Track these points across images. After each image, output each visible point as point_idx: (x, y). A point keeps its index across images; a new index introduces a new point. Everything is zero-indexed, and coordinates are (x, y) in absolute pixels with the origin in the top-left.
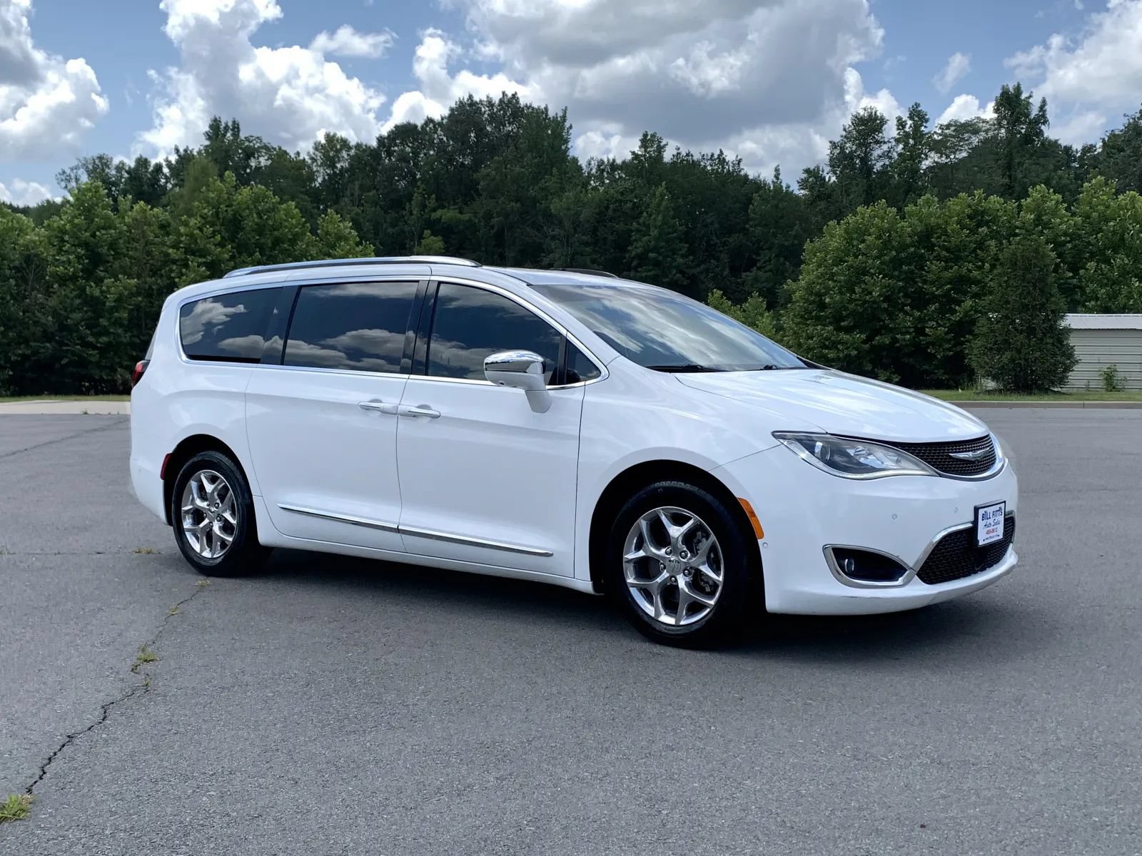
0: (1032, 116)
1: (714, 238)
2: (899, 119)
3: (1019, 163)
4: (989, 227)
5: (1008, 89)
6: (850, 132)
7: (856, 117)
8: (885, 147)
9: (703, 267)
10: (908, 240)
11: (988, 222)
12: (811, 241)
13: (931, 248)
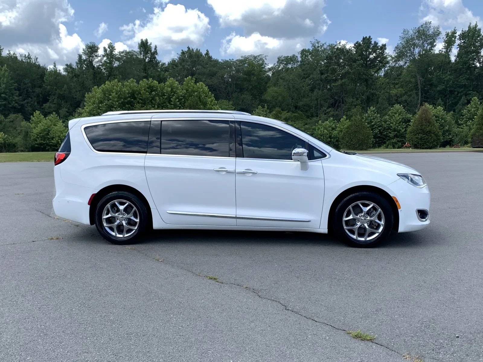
0: (152, 51)
1: (29, 89)
2: (105, 48)
3: (149, 68)
4: (155, 92)
5: (143, 41)
6: (86, 51)
7: (87, 45)
8: (99, 58)
9: (26, 101)
10: (127, 96)
11: (155, 90)
12: (88, 94)
13: (135, 98)
